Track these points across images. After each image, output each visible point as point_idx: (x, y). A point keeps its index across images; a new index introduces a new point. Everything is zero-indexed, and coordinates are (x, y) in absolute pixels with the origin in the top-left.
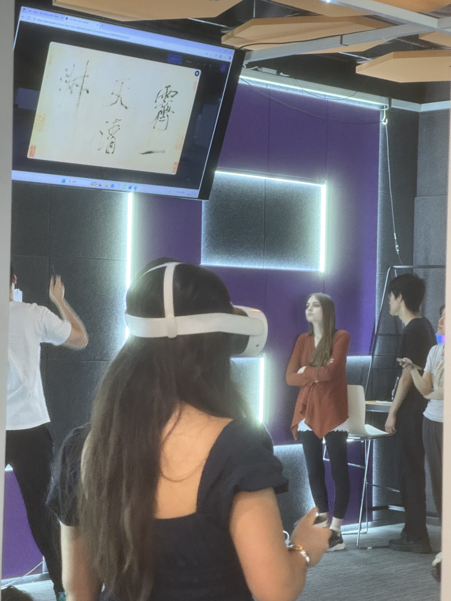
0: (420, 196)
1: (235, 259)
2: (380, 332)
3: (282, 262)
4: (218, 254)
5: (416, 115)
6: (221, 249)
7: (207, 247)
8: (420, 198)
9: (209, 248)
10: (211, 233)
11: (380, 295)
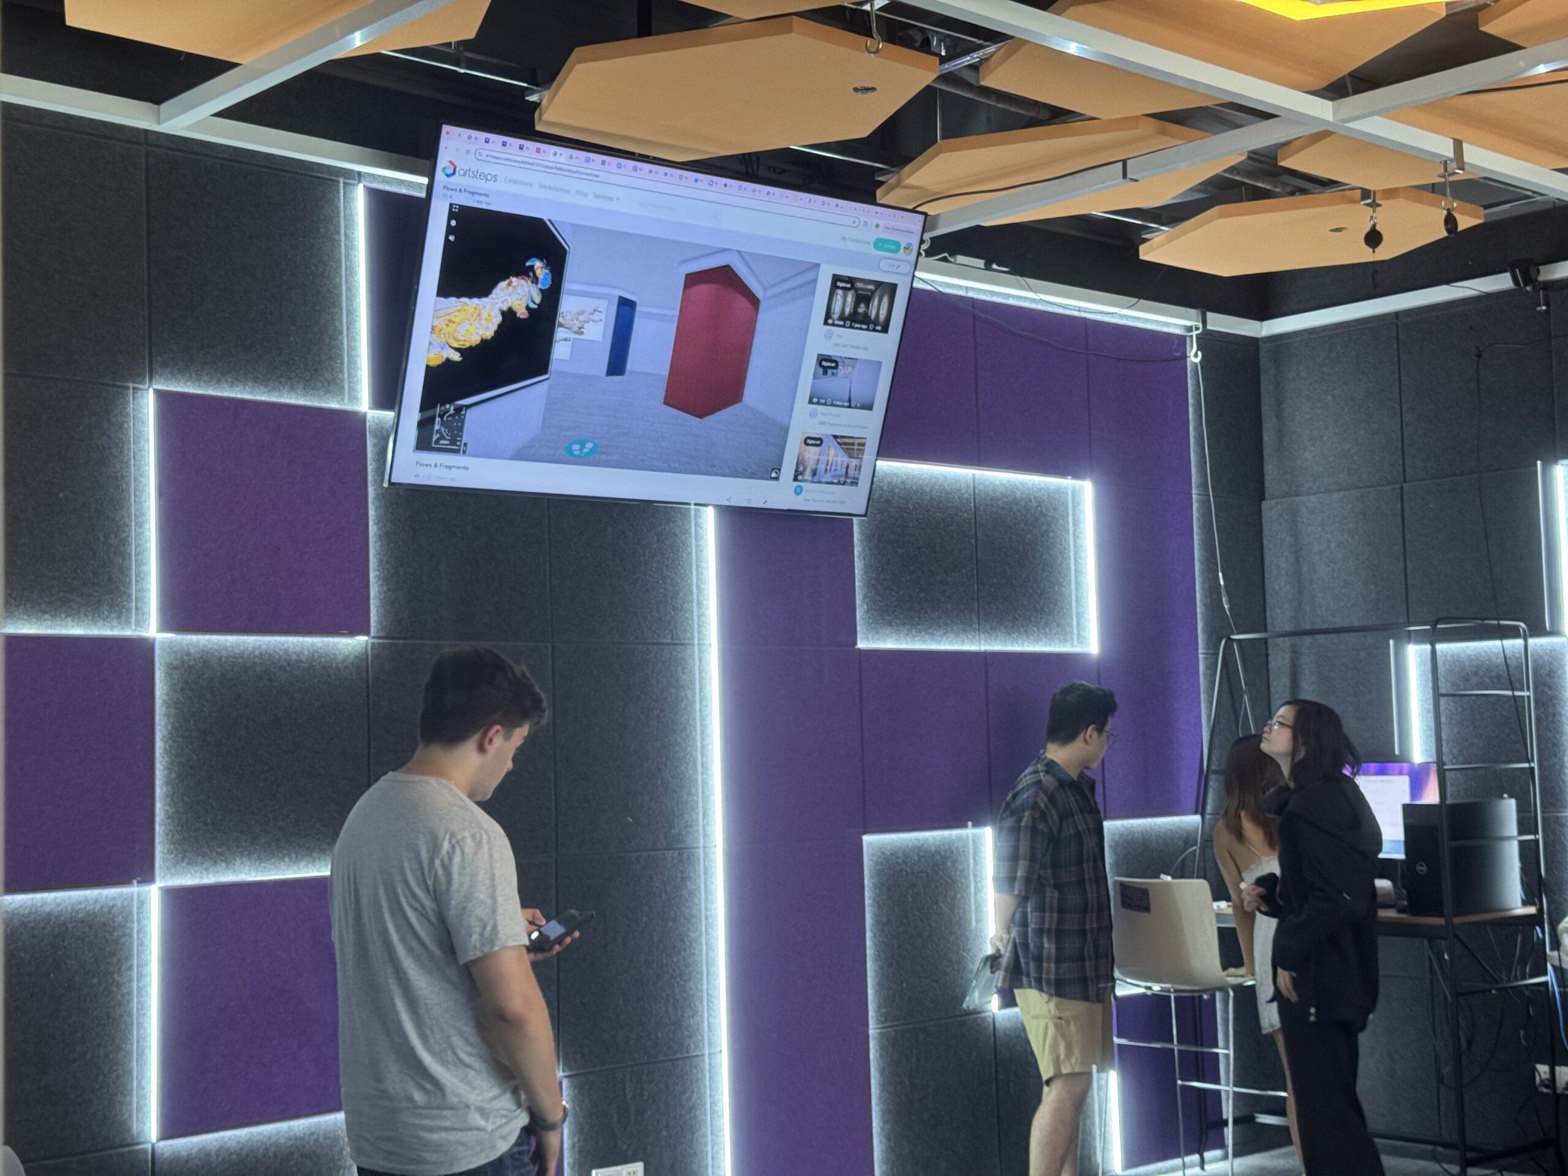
0: (1271, 499)
1: (923, 633)
2: (1214, 768)
3: (1015, 636)
4: (890, 625)
5: (1254, 343)
6: (896, 616)
7: (868, 611)
8: (1273, 502)
9: (872, 614)
10: (873, 585)
11: (1208, 694)
